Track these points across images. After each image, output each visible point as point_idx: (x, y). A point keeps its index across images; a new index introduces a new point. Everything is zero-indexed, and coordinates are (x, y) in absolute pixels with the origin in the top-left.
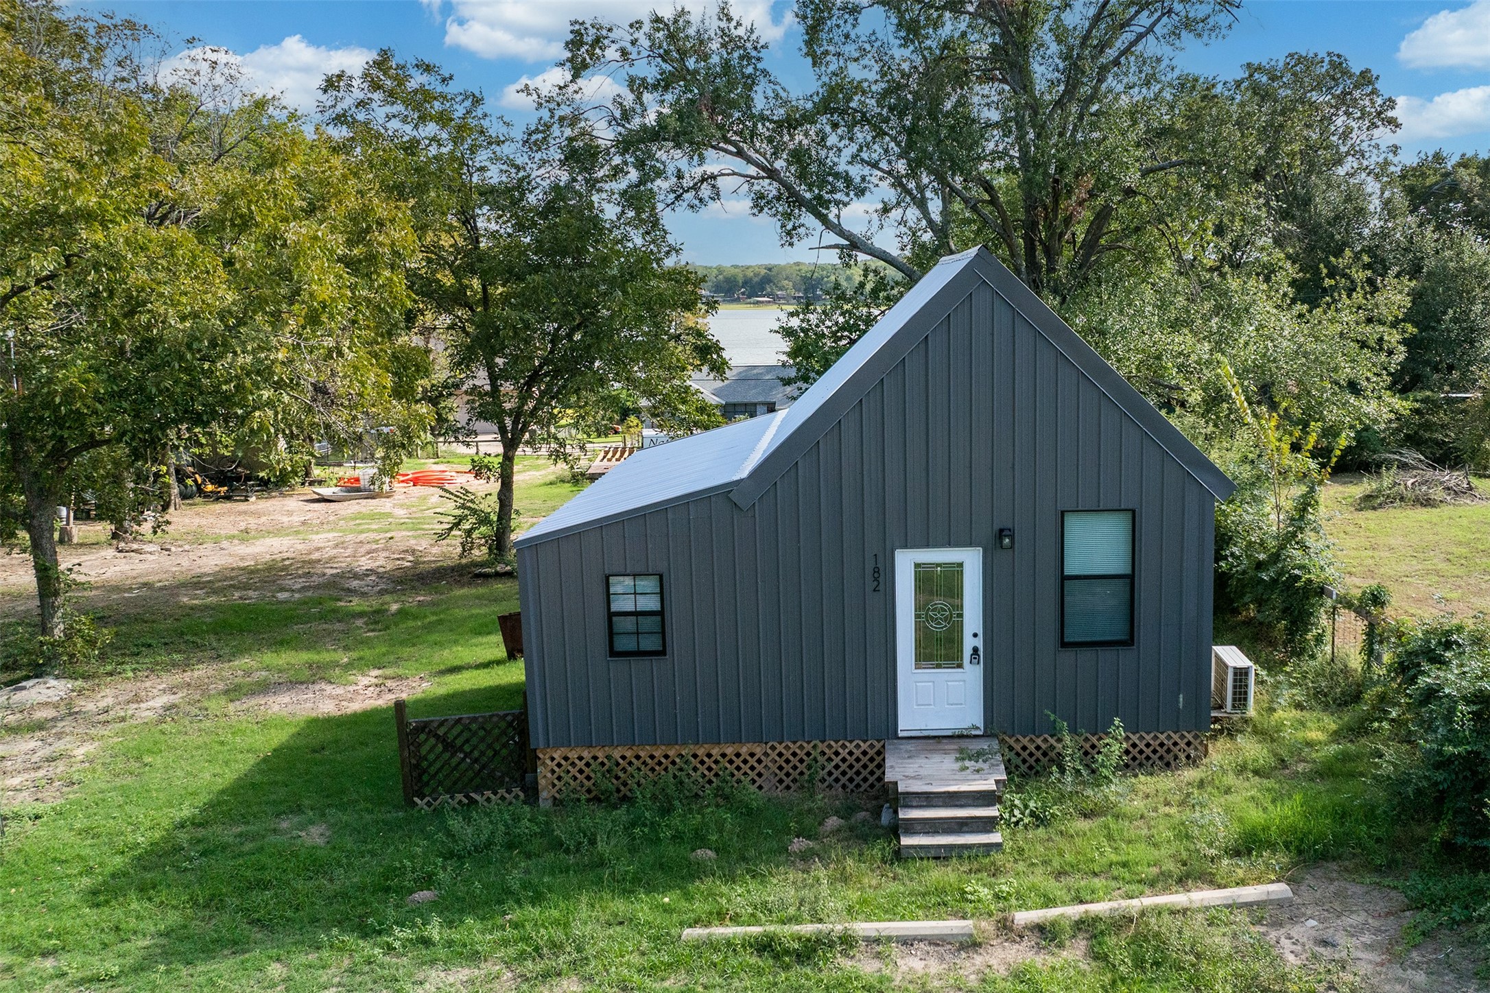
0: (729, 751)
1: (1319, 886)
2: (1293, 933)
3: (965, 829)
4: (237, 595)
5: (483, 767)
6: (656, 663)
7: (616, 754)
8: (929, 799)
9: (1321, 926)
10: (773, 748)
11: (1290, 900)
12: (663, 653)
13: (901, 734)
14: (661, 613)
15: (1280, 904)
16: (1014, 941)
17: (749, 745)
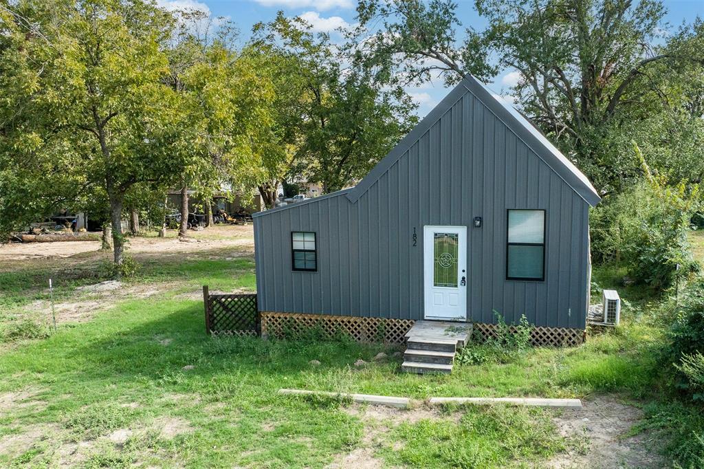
0: (345, 320)
1: (600, 403)
2: (573, 424)
3: (436, 362)
4: (210, 257)
5: (240, 319)
6: (312, 274)
7: (295, 317)
8: (422, 346)
9: (590, 421)
10: (365, 320)
11: (579, 408)
12: (315, 270)
13: (425, 318)
14: (315, 251)
15: (573, 409)
16: (427, 410)
17: (354, 318)
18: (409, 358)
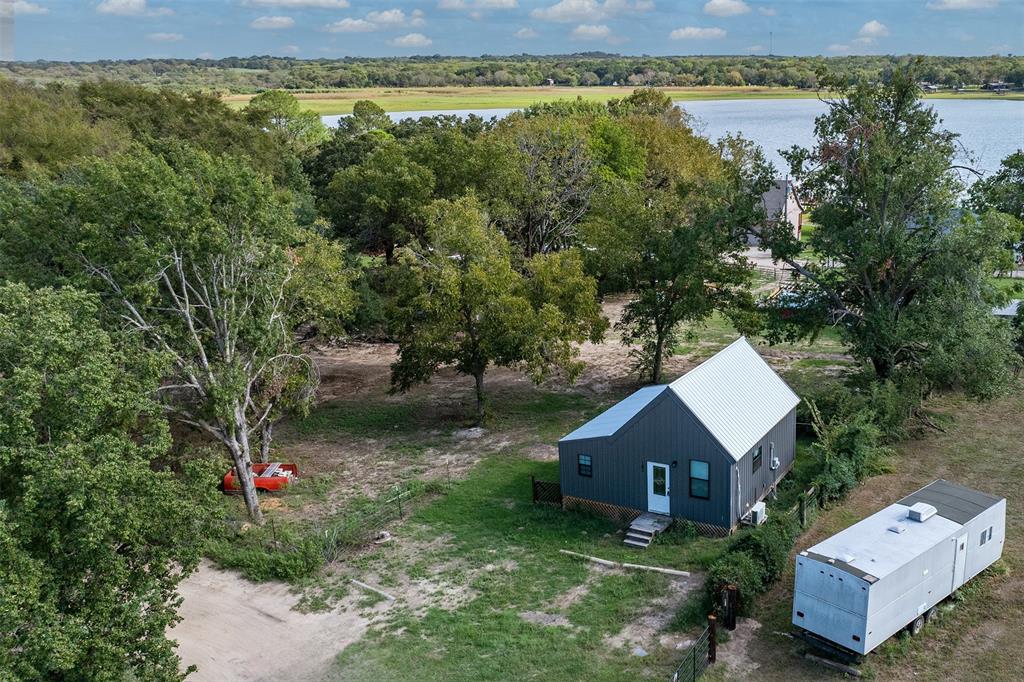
0: (607, 505)
1: (699, 575)
2: (678, 584)
3: (641, 541)
5: (552, 496)
7: (581, 500)
8: (638, 531)
9: (686, 584)
10: (617, 507)
11: (687, 577)
12: (591, 477)
13: (649, 511)
14: (591, 466)
16: (620, 570)
17: (612, 505)
18: (629, 538)
